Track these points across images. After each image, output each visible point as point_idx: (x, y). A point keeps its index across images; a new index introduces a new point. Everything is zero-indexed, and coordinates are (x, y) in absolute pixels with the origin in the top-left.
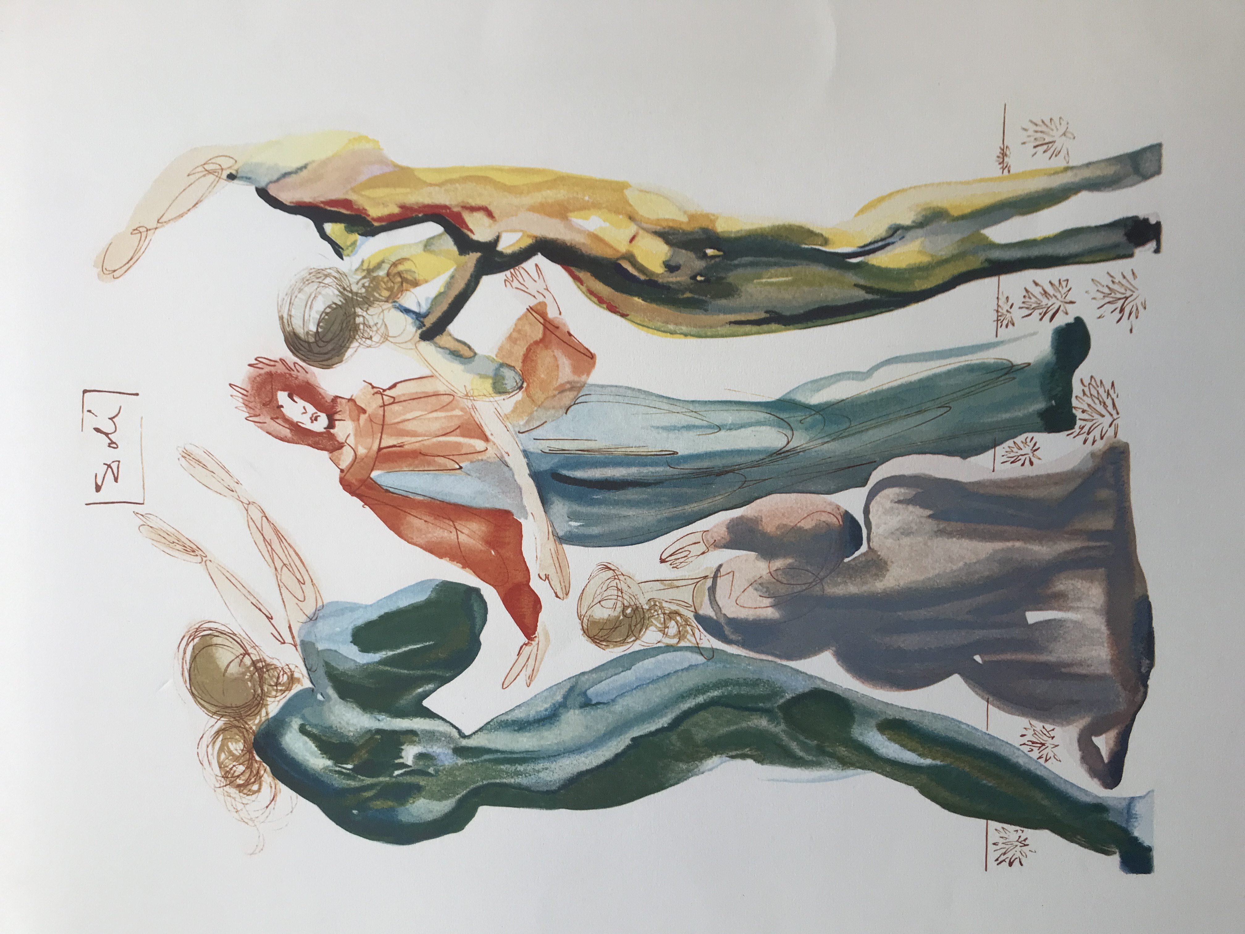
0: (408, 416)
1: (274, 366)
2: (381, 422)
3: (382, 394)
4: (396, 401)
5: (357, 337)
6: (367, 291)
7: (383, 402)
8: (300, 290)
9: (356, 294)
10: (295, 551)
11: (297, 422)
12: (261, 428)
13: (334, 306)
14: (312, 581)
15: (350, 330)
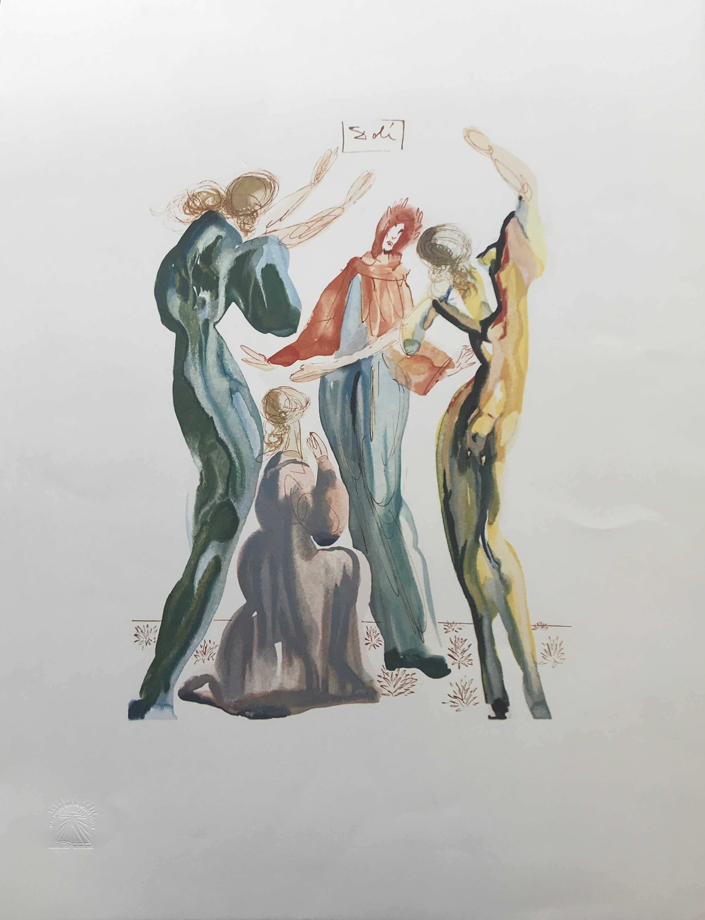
0: (391, 294)
3: (403, 279)
4: (400, 287)
5: (434, 266)
6: (459, 271)
8: (459, 235)
9: (458, 266)
10: (317, 233)
12: (384, 215)
13: (451, 254)
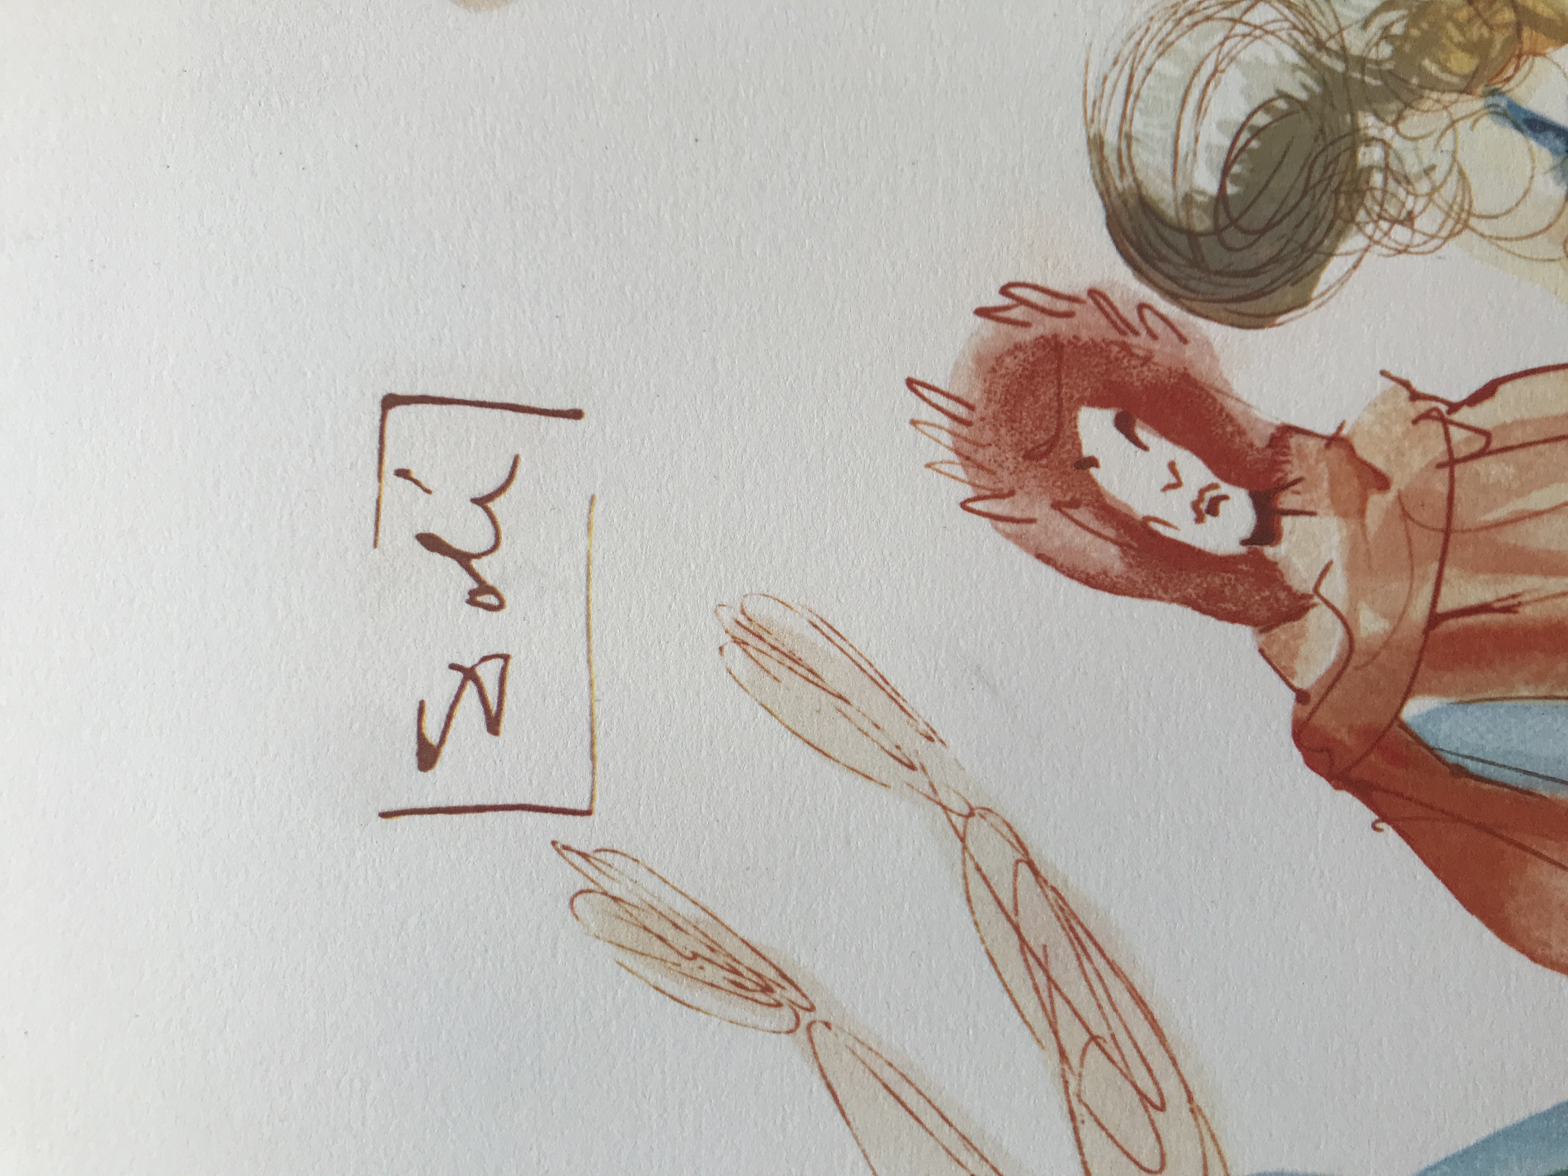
1: (1069, 315)
2: (1442, 524)
7: (1450, 450)
11: (1148, 519)
14: (1190, 1099)
15: (1337, 192)
